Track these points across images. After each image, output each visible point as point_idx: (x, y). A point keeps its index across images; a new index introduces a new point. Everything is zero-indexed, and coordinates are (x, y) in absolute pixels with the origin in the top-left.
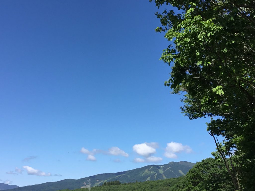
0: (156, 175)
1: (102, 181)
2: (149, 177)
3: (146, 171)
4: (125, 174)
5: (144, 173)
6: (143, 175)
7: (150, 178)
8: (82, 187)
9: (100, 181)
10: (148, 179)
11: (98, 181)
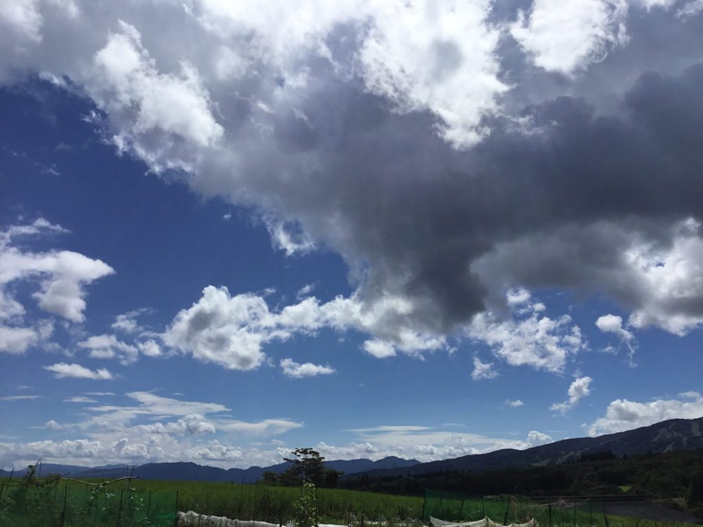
0: (685, 439)
1: (572, 453)
2: (670, 443)
3: (663, 431)
4: (617, 440)
5: (658, 437)
6: (656, 439)
7: (674, 446)
8: (536, 465)
9: (568, 453)
10: (670, 448)
11: (563, 452)
